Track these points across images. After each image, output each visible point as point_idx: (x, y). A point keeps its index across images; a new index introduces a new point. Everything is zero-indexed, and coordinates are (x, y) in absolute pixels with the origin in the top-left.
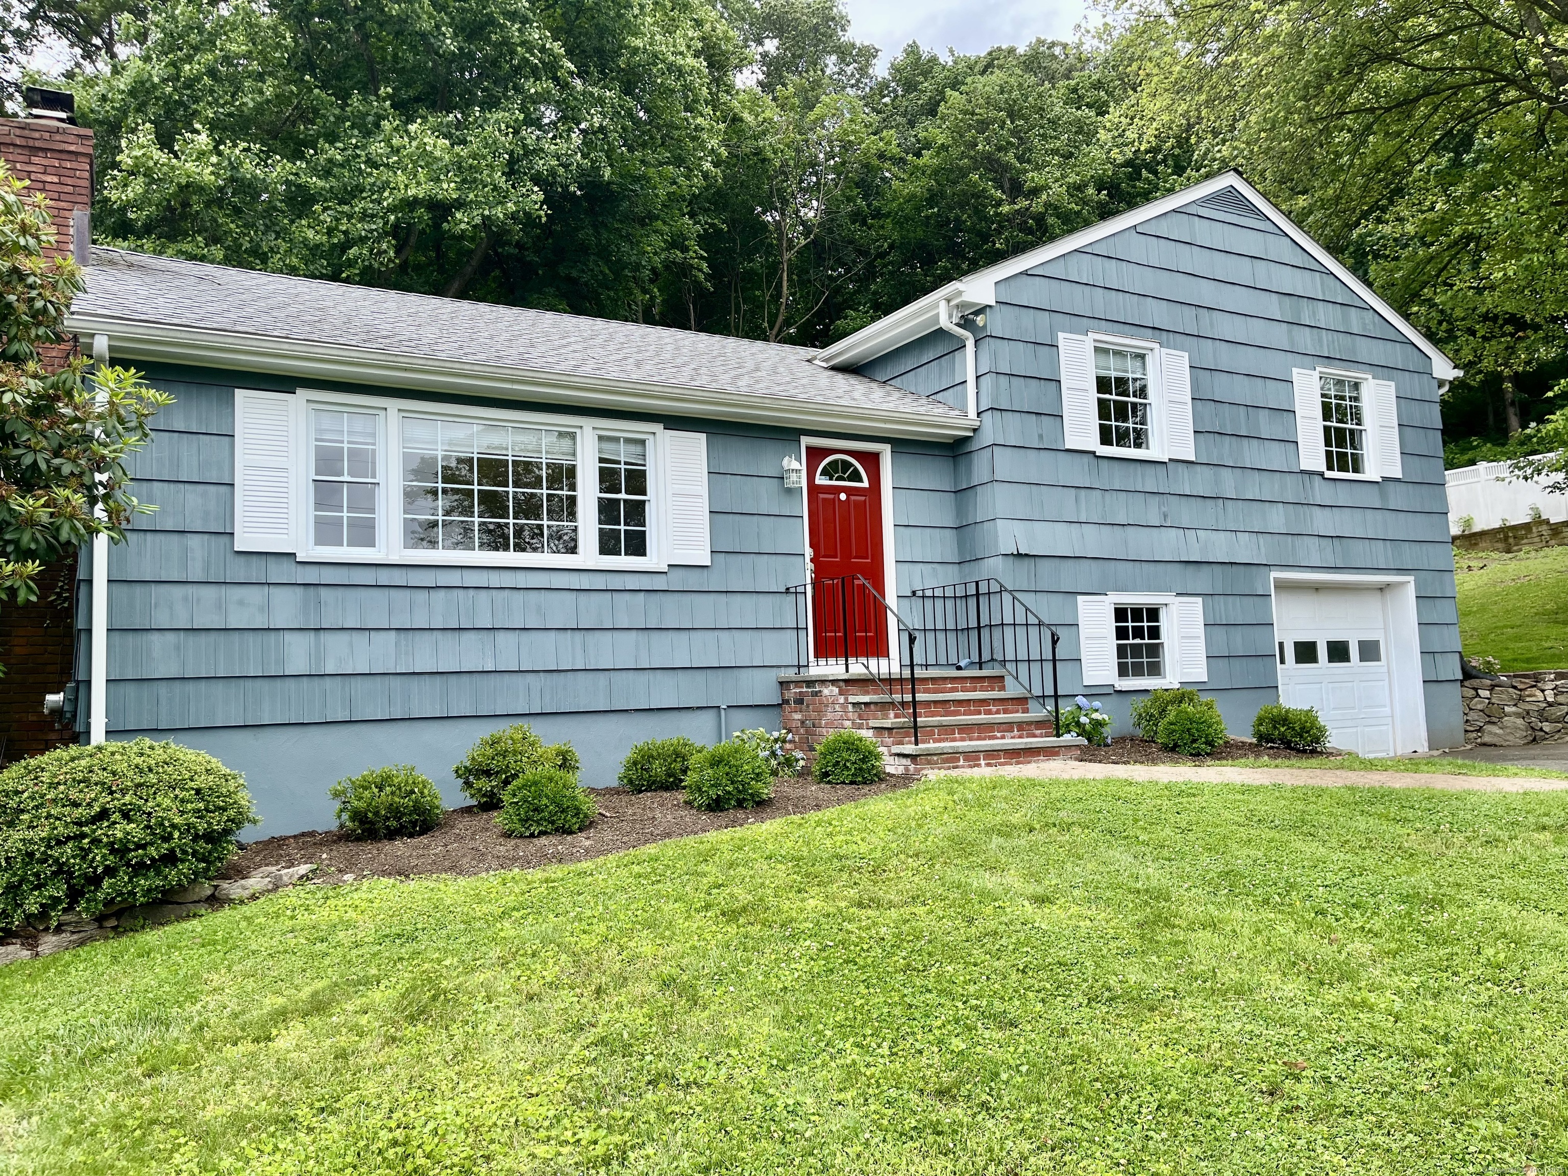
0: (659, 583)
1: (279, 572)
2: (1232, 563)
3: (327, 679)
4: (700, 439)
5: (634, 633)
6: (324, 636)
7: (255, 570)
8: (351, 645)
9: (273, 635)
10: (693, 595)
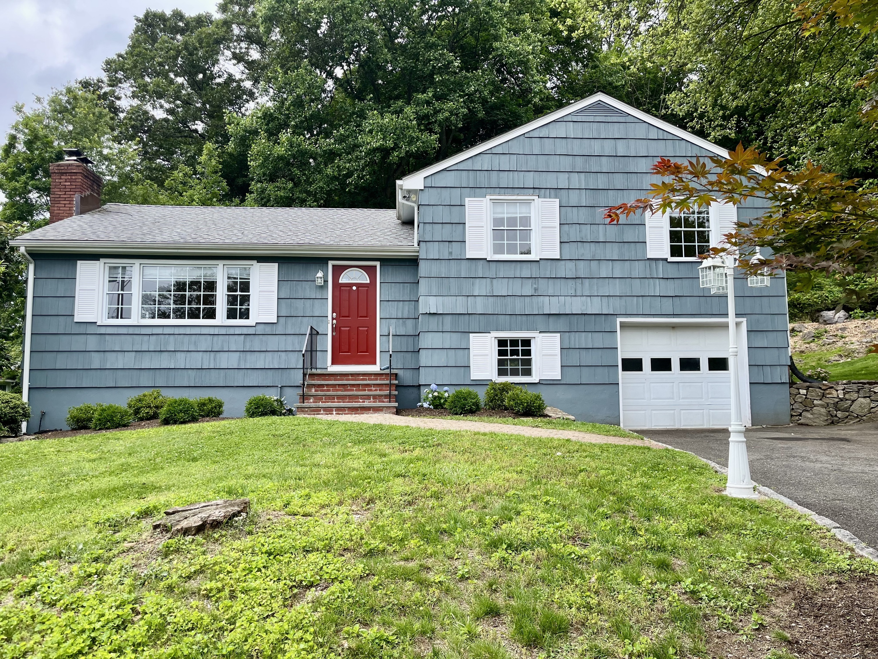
0: (251, 331)
1: (91, 330)
2: (585, 314)
3: (107, 371)
4: (274, 267)
5: (238, 353)
6: (106, 353)
7: (82, 330)
8: (117, 357)
9: (87, 353)
10: (268, 336)
